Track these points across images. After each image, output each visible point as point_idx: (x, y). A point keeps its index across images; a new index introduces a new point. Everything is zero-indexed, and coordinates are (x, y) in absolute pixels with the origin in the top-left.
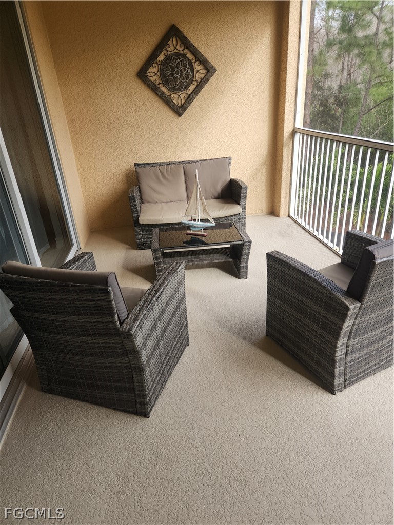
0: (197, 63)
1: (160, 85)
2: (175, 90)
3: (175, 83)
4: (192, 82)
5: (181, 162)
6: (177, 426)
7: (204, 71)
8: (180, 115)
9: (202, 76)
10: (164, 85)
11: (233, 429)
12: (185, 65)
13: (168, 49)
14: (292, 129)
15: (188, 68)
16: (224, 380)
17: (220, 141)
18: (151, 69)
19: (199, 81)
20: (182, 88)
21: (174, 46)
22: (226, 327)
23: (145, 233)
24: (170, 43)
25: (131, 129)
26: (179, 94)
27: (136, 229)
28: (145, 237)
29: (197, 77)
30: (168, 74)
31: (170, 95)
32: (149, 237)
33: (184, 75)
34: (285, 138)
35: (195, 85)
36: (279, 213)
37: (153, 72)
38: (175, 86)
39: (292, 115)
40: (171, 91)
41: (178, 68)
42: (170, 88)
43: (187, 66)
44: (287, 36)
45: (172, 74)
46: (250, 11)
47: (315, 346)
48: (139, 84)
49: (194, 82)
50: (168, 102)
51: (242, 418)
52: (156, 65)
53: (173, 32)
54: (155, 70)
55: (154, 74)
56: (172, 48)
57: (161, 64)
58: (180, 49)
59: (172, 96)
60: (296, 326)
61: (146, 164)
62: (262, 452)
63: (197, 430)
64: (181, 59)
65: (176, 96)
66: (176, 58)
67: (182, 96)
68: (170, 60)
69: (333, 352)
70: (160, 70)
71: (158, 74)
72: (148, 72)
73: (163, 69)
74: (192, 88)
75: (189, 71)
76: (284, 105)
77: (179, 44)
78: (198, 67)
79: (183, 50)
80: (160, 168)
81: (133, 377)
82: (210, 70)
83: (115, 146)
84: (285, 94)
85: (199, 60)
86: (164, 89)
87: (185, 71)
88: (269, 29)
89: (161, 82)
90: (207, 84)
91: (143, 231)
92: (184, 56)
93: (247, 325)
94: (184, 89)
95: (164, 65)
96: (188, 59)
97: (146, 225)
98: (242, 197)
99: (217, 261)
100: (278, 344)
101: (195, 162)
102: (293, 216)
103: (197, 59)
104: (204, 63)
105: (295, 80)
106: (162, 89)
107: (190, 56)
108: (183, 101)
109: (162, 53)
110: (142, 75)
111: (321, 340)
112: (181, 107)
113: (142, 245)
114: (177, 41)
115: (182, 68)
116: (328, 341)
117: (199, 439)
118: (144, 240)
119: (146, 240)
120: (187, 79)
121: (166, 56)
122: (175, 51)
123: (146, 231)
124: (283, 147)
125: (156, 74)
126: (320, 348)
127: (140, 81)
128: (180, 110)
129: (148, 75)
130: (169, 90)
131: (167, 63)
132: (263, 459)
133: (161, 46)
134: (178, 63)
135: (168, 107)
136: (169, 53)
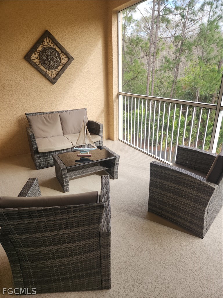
0: (62, 54)
1: (40, 65)
2: (50, 68)
3: (50, 65)
4: (60, 64)
5: (56, 112)
6: (132, 288)
7: (66, 59)
8: (53, 83)
9: (66, 62)
10: (42, 65)
11: (166, 278)
12: (55, 55)
13: (44, 44)
14: (117, 93)
15: (57, 56)
16: (142, 247)
17: (78, 99)
18: (33, 55)
19: (64, 64)
20: (54, 68)
21: (47, 43)
22: (123, 211)
23: (42, 158)
24: (45, 40)
25: (21, 91)
26: (52, 71)
27: (35, 156)
28: (42, 161)
29: (63, 62)
30: (45, 59)
31: (47, 71)
32: (44, 160)
33: (54, 60)
34: (114, 98)
35: (62, 67)
36: (113, 138)
37: (35, 57)
38: (49, 67)
39: (117, 85)
40: (47, 69)
41: (51, 56)
42: (47, 67)
43: (56, 55)
44: (112, 44)
45: (48, 59)
46: (91, 29)
47: (188, 213)
48: (26, 64)
49: (61, 65)
50: (45, 76)
51: (167, 269)
52: (36, 53)
53: (47, 34)
54: (36, 56)
55: (35, 58)
56: (46, 44)
57: (40, 52)
58: (51, 45)
59: (48, 72)
60: (173, 203)
61: (34, 113)
62: (190, 287)
63: (146, 287)
64: (53, 51)
65: (50, 72)
66: (49, 50)
67: (54, 72)
68: (46, 51)
69: (202, 215)
70: (39, 56)
71: (38, 58)
72: (31, 56)
73: (41, 56)
74: (60, 68)
75: (58, 58)
76: (113, 80)
77: (50, 42)
78: (63, 56)
79: (54, 46)
80: (44, 116)
81: (101, 263)
82: (70, 59)
83: (10, 102)
84: (113, 74)
85: (63, 52)
86: (42, 68)
87: (55, 58)
88: (101, 40)
89: (40, 63)
90: (69, 67)
91: (40, 157)
92: (54, 49)
93: (134, 207)
94: (55, 69)
95: (42, 53)
96: (57, 51)
97: (42, 153)
98: (100, 131)
99: (99, 170)
100: (159, 215)
101: (66, 111)
102: (121, 140)
103: (62, 52)
104: (67, 54)
105: (117, 67)
106: (41, 67)
107: (57, 49)
108: (55, 75)
109: (40, 46)
110: (27, 58)
111: (193, 209)
112: (54, 79)
113: (39, 166)
114: (49, 40)
115: (53, 56)
116: (198, 209)
117: (150, 293)
118: (41, 163)
119: (42, 163)
120: (56, 63)
121: (43, 48)
122: (48, 46)
123: (42, 157)
124: (113, 102)
125: (37, 58)
126: (192, 214)
127: (26, 62)
128: (54, 81)
129: (31, 58)
130: (45, 68)
131: (44, 52)
132: (193, 292)
133: (39, 42)
134: (51, 53)
135: (45, 79)
136: (45, 47)
